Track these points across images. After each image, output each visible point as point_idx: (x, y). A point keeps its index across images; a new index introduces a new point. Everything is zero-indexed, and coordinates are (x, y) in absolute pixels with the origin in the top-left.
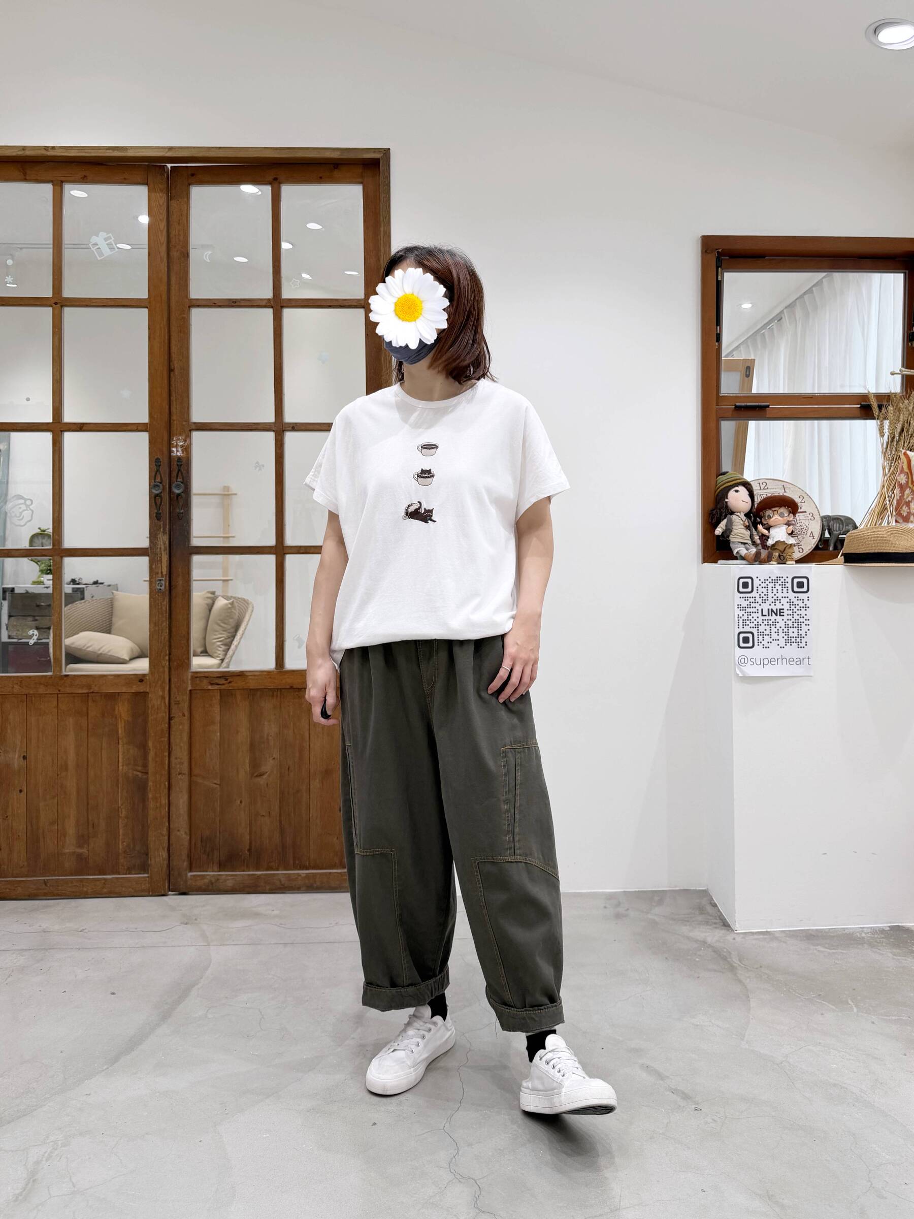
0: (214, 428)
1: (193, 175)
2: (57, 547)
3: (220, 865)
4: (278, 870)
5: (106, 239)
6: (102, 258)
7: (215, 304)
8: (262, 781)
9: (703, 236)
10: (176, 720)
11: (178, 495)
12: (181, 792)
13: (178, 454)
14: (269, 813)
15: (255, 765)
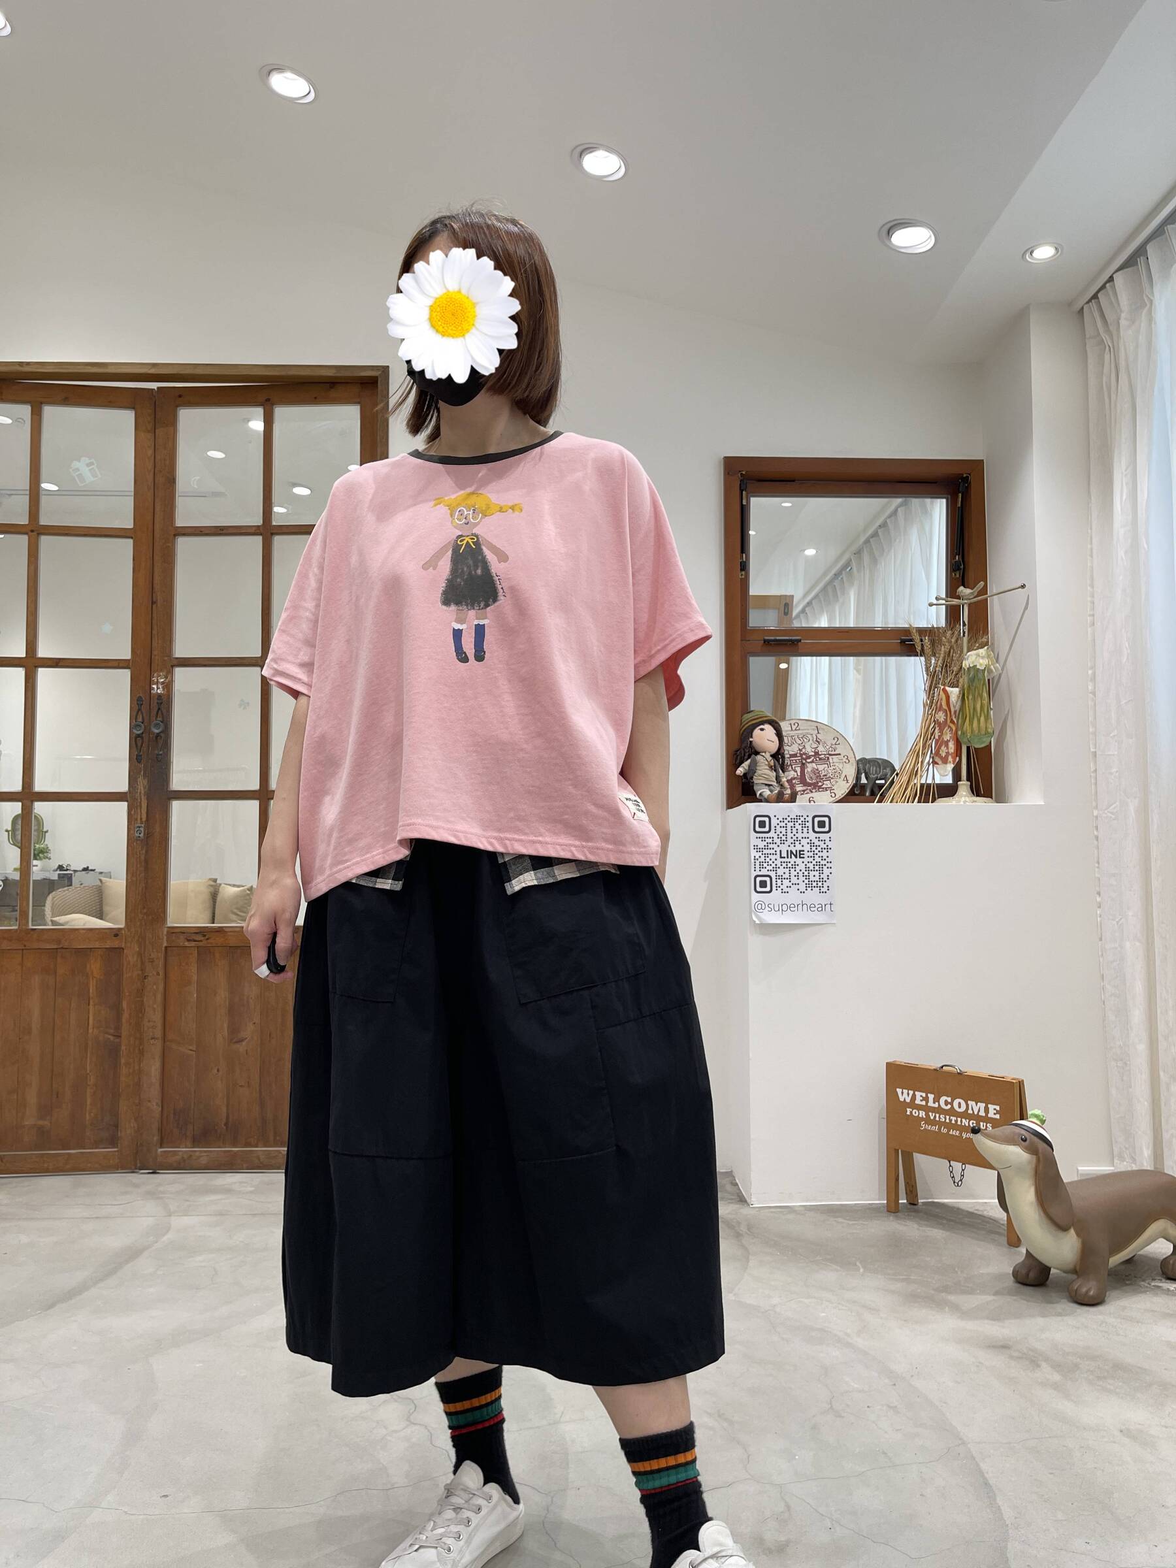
0: (196, 663)
1: (180, 396)
2: (26, 791)
3: (194, 1142)
4: (257, 1147)
5: (88, 465)
6: (83, 485)
7: (201, 531)
8: (241, 1048)
9: (725, 457)
10: (149, 978)
11: (158, 735)
12: (154, 1058)
13: (159, 691)
14: (248, 1082)
15: (234, 1030)
